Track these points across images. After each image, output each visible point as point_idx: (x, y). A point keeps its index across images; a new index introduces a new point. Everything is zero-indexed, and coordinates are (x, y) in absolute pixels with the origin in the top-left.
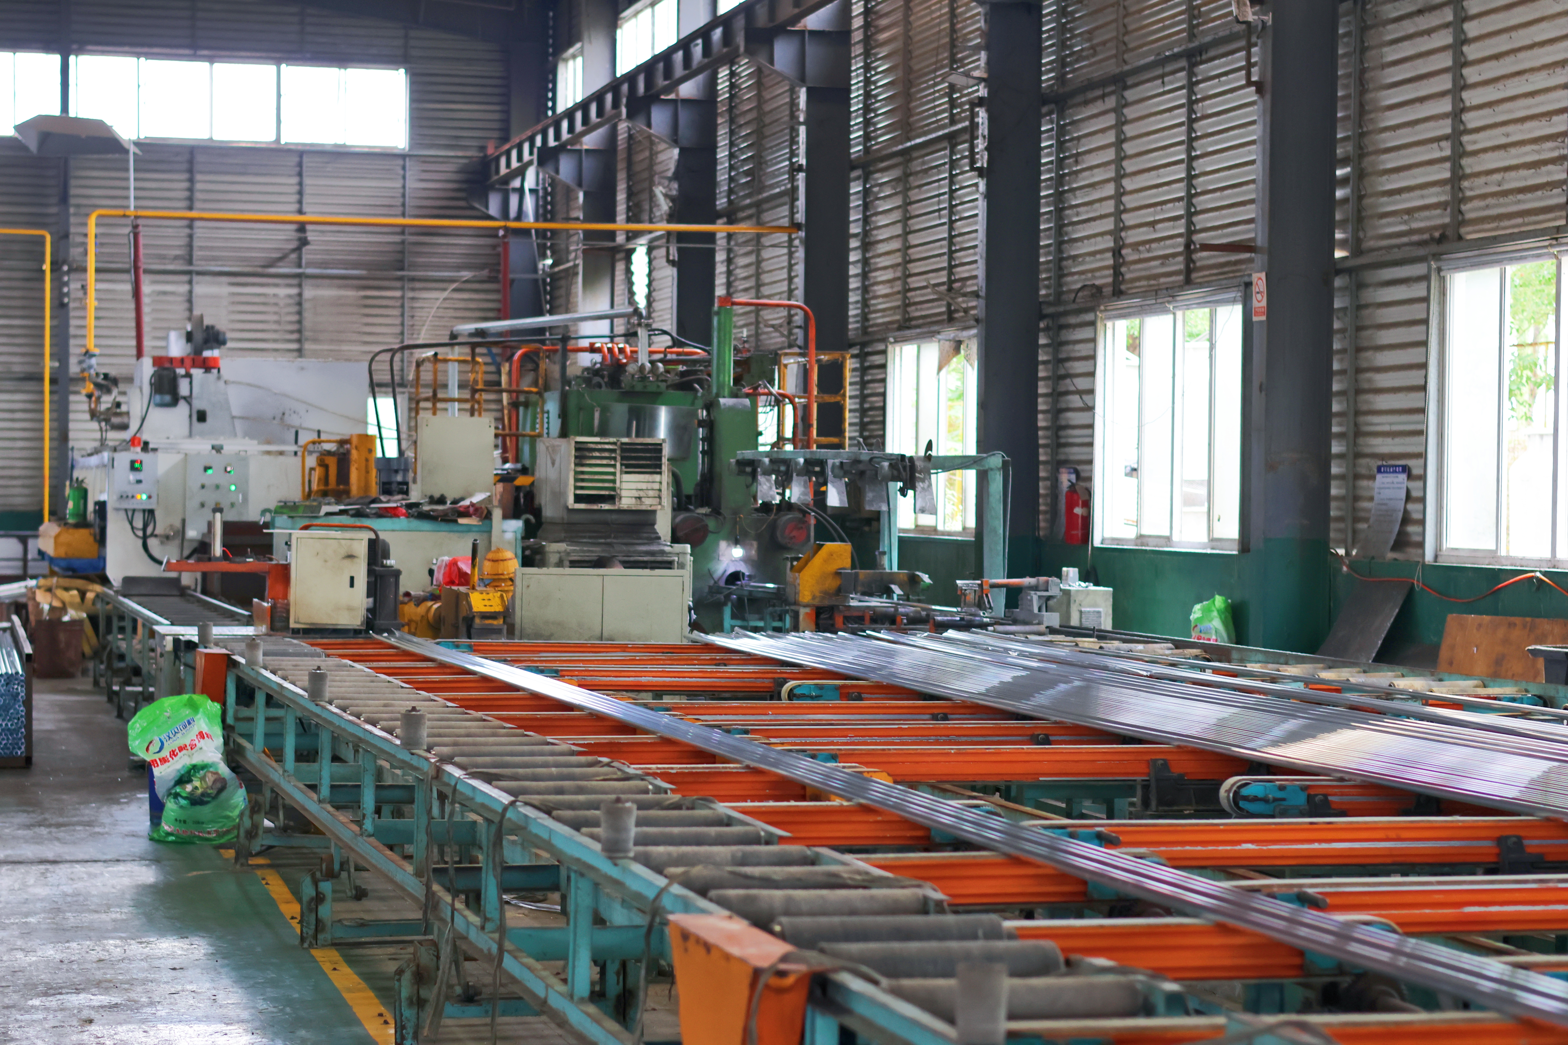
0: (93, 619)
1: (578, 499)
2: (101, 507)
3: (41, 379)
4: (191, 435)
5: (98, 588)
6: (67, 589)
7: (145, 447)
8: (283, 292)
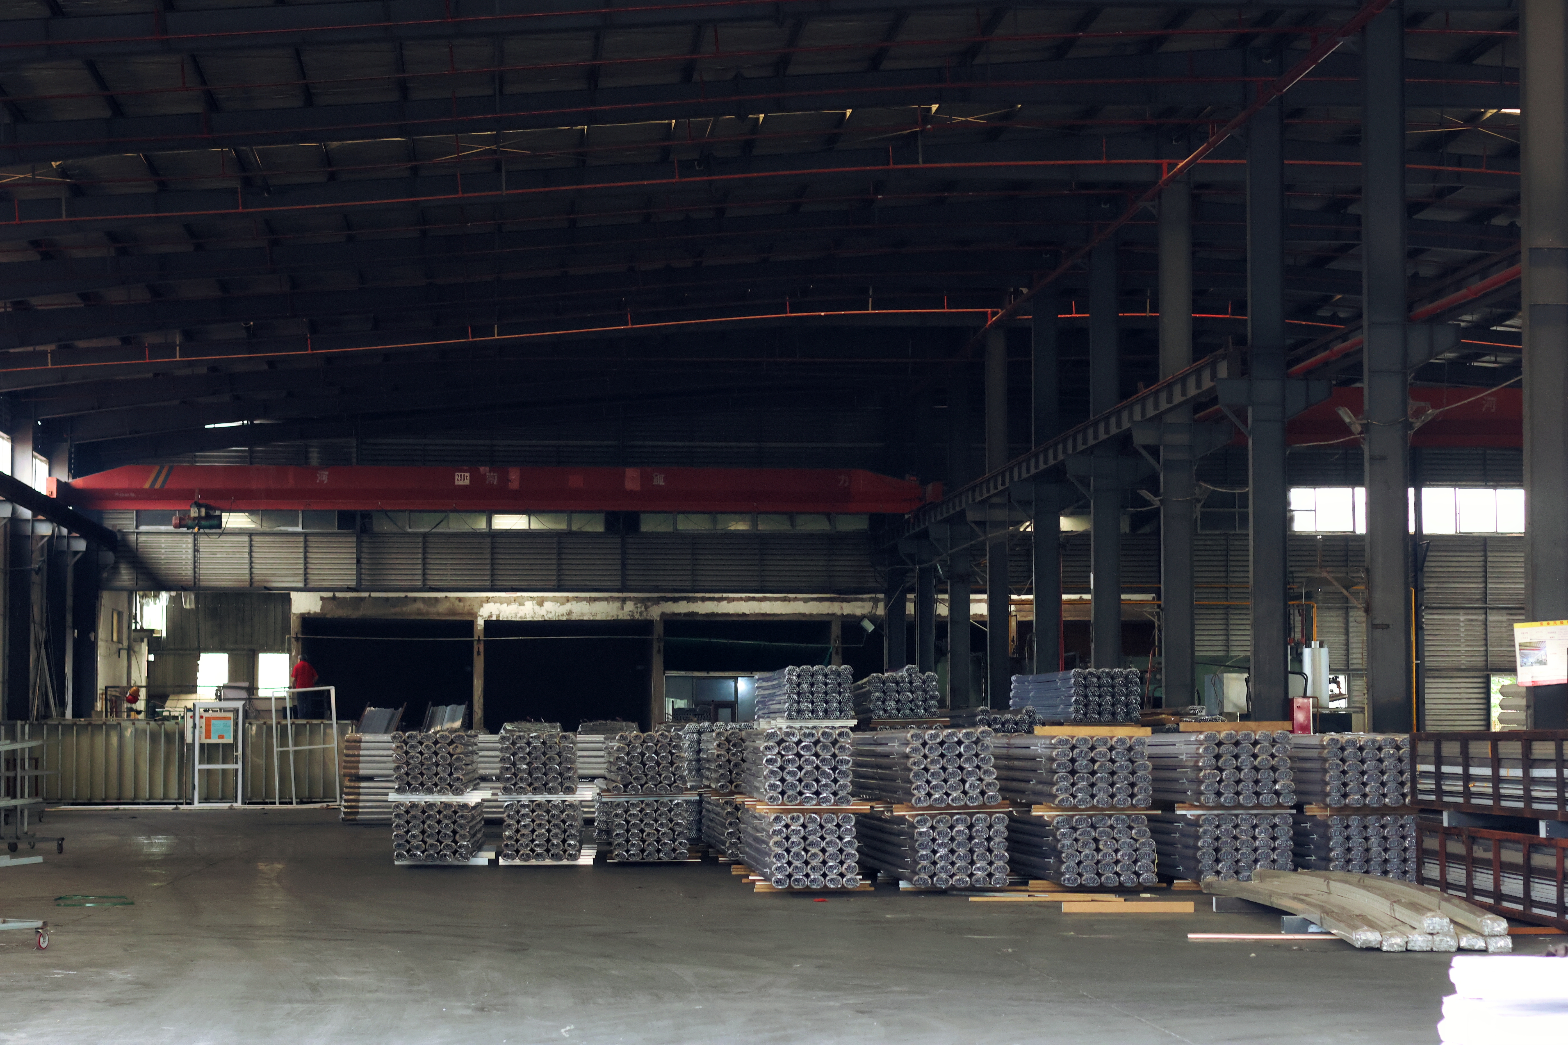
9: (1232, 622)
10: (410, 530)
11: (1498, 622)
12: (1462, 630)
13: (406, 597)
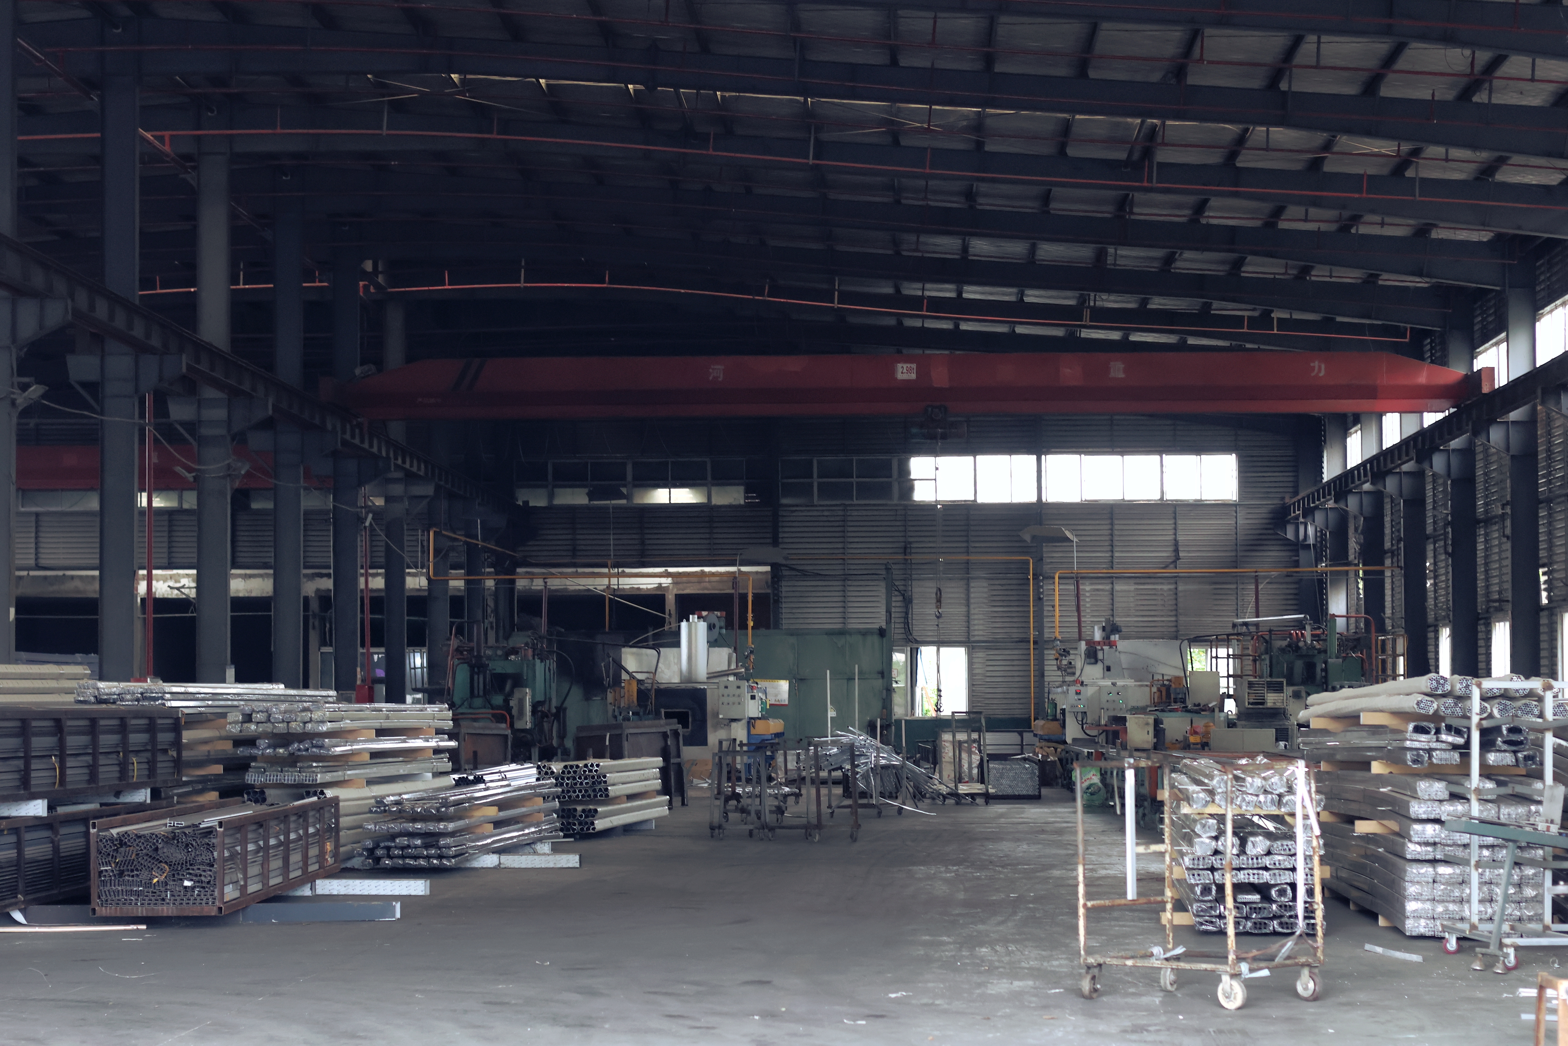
0: (1060, 760)
1: (1249, 703)
2: (1063, 710)
3: (1029, 642)
4: (1104, 678)
5: (1062, 747)
6: (1049, 747)
7: (1082, 684)
8: (1166, 587)
9: (849, 594)
10: (23, 509)
11: (1125, 591)
12: (1088, 600)
13: (64, 575)
